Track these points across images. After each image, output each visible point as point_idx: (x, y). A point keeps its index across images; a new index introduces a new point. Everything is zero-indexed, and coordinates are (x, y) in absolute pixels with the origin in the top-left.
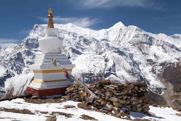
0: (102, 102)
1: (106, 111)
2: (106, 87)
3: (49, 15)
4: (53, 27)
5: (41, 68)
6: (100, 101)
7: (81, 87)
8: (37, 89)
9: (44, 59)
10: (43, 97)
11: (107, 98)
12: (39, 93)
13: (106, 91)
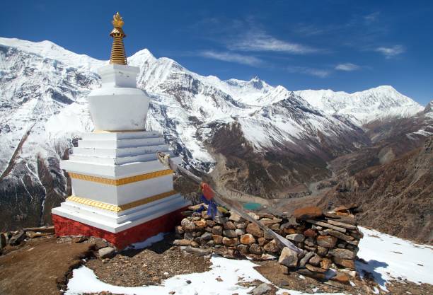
0: (323, 263)
2: (317, 225)
3: (115, 31)
4: (125, 63)
6: (316, 260)
7: (233, 221)
9: (115, 147)
10: (126, 249)
11: (321, 249)
13: (319, 234)
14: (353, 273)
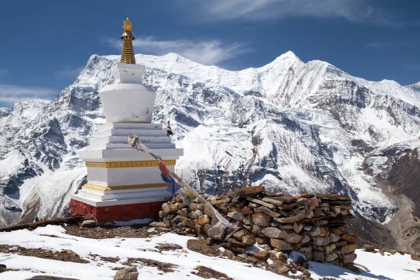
0: (245, 237)
1: (254, 259)
2: (253, 203)
3: (125, 34)
4: (133, 62)
5: (103, 157)
6: (239, 234)
7: (195, 202)
8: (95, 205)
9: (110, 135)
10: (107, 224)
11: (255, 228)
12: (98, 214)
13: (254, 213)
14: (278, 254)
